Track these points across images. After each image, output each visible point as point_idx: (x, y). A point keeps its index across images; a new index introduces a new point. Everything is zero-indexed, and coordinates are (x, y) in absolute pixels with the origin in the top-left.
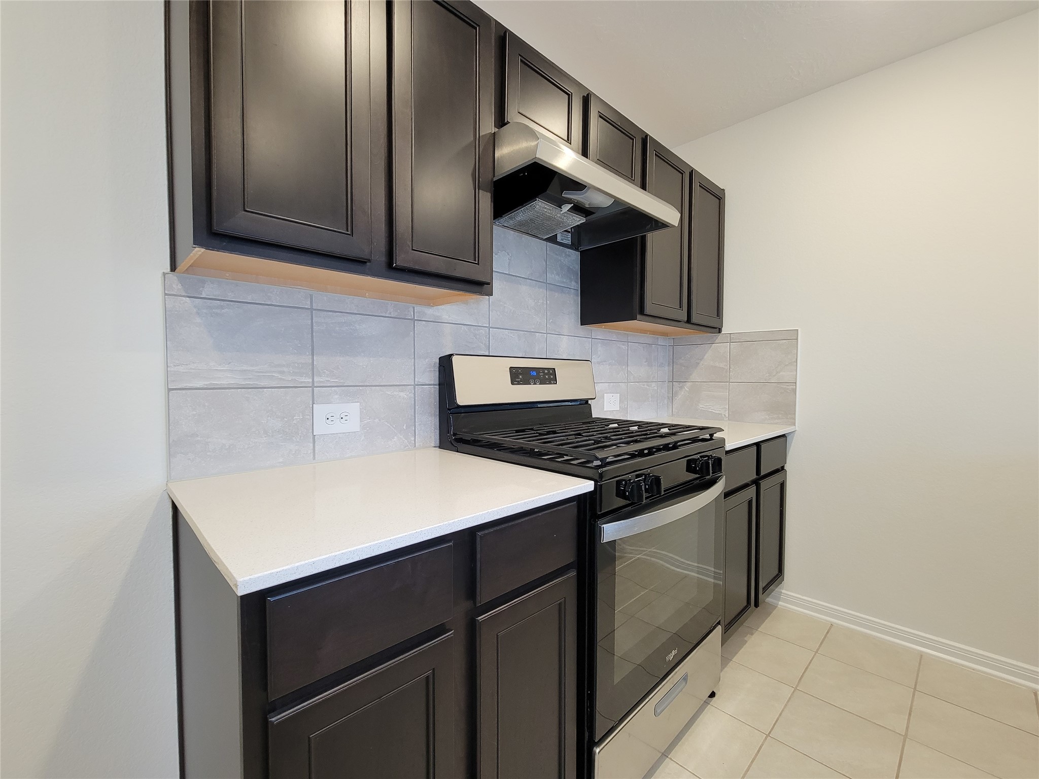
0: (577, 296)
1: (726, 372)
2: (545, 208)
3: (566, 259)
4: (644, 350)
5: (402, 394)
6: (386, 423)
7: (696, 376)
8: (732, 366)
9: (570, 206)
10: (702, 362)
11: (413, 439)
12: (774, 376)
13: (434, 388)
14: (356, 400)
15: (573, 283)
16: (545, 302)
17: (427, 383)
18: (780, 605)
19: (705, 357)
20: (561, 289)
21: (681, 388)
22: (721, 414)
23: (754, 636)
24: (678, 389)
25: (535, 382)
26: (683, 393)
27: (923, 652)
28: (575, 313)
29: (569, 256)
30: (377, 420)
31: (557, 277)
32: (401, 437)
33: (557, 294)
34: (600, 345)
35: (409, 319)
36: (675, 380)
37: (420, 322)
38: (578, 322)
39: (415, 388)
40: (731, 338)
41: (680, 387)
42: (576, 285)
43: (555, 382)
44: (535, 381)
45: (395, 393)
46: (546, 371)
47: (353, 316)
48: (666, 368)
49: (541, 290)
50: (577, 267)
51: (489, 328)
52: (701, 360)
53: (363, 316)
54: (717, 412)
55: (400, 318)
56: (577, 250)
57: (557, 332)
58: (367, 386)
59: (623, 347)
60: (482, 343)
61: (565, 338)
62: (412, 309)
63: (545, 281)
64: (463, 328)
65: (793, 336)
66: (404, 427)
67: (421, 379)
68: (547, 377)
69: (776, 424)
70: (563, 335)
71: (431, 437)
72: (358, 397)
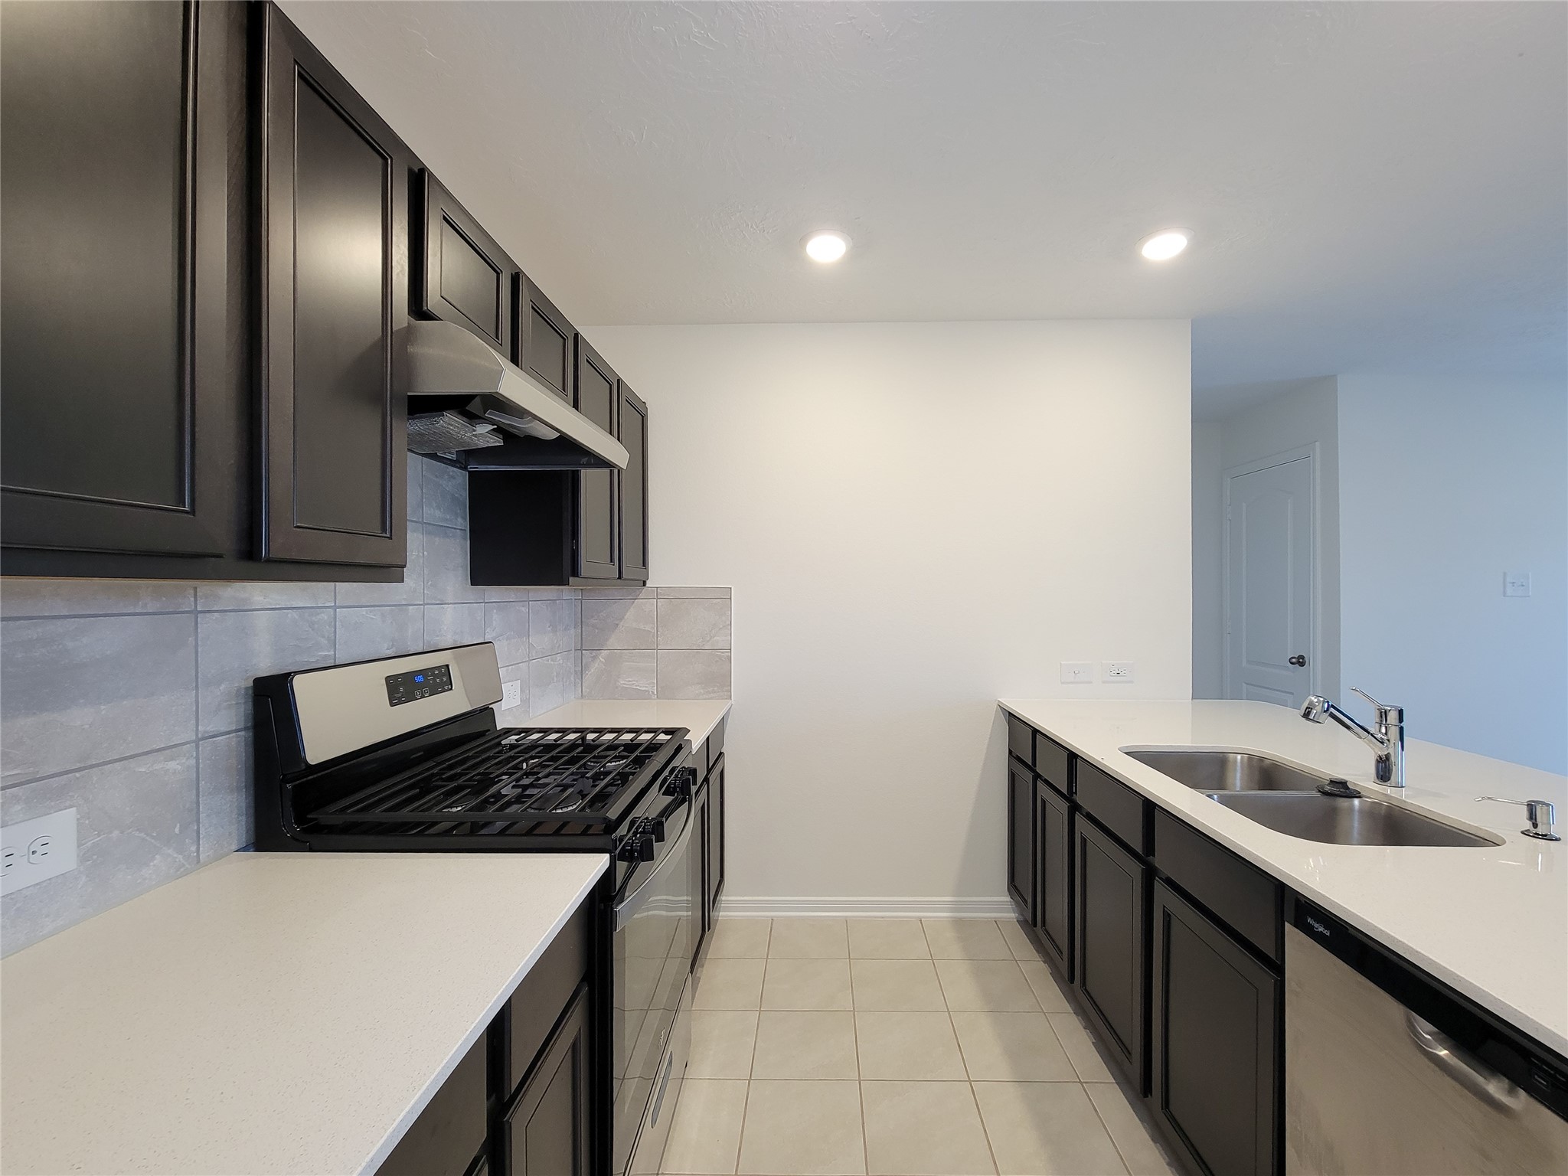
0: (465, 539)
1: (653, 636)
2: (452, 425)
3: (450, 483)
4: (547, 609)
5: (173, 765)
6: (137, 833)
7: (615, 642)
8: (660, 629)
9: (492, 427)
10: (622, 623)
11: (194, 848)
12: (708, 641)
13: (238, 737)
14: (68, 804)
15: (460, 520)
16: (421, 554)
17: (223, 729)
18: (722, 916)
19: (626, 617)
20: (443, 530)
21: (595, 658)
22: (648, 691)
23: (705, 966)
24: (590, 659)
25: (422, 694)
26: (596, 665)
27: (847, 917)
28: (462, 567)
29: (453, 477)
30: (116, 833)
31: (438, 513)
32: (170, 851)
33: (437, 539)
34: (495, 611)
35: (187, 612)
36: (585, 647)
37: (207, 615)
38: (467, 579)
39: (197, 747)
40: (658, 594)
41: (592, 657)
42: (462, 523)
43: (450, 687)
44: (422, 691)
45: (157, 767)
46: (437, 672)
47: (59, 622)
48: (572, 631)
49: (415, 534)
50: (465, 495)
51: (335, 607)
52: (621, 620)
53: (82, 620)
54: (644, 689)
55: (168, 613)
56: (465, 469)
57: (439, 600)
58: (92, 767)
59: (523, 609)
60: (323, 637)
61: (449, 608)
62: (192, 592)
63: (420, 520)
64: (289, 615)
65: (725, 595)
66: (177, 830)
67: (208, 726)
68: (438, 680)
69: (711, 698)
70: (446, 604)
71: (230, 834)
72: (73, 796)
